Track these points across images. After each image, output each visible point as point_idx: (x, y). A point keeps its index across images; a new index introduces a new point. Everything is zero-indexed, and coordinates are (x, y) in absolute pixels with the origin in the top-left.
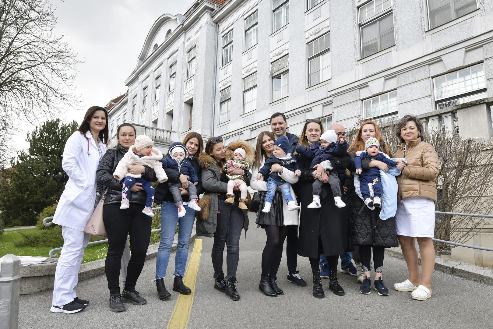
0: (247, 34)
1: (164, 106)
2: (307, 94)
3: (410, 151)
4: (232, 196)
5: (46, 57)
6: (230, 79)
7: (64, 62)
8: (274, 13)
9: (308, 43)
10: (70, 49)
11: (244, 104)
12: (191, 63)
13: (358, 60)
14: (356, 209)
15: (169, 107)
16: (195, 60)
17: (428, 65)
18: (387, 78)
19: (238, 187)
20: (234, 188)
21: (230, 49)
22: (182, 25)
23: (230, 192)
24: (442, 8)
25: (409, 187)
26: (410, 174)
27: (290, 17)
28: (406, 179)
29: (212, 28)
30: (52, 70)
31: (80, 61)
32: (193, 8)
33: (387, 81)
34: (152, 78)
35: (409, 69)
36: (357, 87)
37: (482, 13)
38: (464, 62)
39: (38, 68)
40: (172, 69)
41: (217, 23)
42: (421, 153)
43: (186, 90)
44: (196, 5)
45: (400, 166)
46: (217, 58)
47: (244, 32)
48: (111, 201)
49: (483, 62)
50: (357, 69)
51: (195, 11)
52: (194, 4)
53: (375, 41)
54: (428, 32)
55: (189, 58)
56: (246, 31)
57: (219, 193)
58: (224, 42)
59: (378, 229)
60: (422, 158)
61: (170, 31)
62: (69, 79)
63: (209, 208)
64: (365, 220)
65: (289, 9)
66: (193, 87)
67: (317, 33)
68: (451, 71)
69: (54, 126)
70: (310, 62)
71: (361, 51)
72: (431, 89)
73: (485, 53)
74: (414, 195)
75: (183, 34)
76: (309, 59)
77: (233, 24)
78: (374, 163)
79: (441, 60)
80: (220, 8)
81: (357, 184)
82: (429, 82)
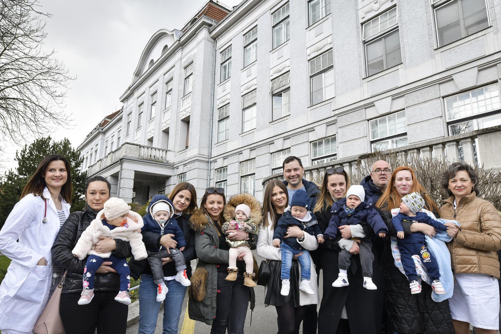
0: (246, 50)
1: (160, 123)
2: (309, 112)
3: (463, 210)
4: (235, 272)
5: (35, 74)
6: (229, 96)
7: (54, 79)
8: (274, 29)
9: (310, 60)
10: (61, 65)
11: (243, 123)
12: (188, 80)
13: (363, 78)
14: (396, 285)
15: (165, 125)
16: (192, 76)
17: (438, 84)
18: (395, 98)
19: (242, 257)
20: (237, 258)
21: (229, 66)
22: (179, 40)
23: (233, 266)
24: (451, 25)
25: (464, 259)
26: (466, 243)
27: (291, 32)
28: (459, 247)
29: (210, 44)
30: (41, 88)
31: (72, 78)
32: (190, 23)
33: (395, 101)
34: (148, 95)
35: (417, 88)
36: (362, 107)
37: (495, 31)
38: (477, 82)
39: (26, 86)
40: (168, 86)
41: (215, 39)
42: (479, 214)
43: (182, 107)
44: (194, 21)
45: (452, 232)
46: (215, 74)
47: (243, 48)
48: (70, 289)
49: (498, 82)
50: (362, 88)
51: (192, 27)
52: (191, 19)
53: (381, 59)
54: (437, 50)
55: (186, 74)
56: (245, 47)
57: (218, 264)
58: (222, 58)
59: (427, 312)
60: (480, 221)
61: (166, 46)
62: (59, 96)
63: (206, 287)
64: (410, 301)
65: (290, 24)
66: (190, 105)
67: (319, 50)
68: (463, 91)
69: (44, 144)
70: (312, 79)
71: (366, 69)
72: (442, 110)
73: (499, 72)
74: (471, 270)
75: (179, 49)
76: (311, 77)
77: (231, 40)
78: (417, 226)
79: (453, 79)
80: (219, 24)
81: (396, 254)
82: (439, 102)
